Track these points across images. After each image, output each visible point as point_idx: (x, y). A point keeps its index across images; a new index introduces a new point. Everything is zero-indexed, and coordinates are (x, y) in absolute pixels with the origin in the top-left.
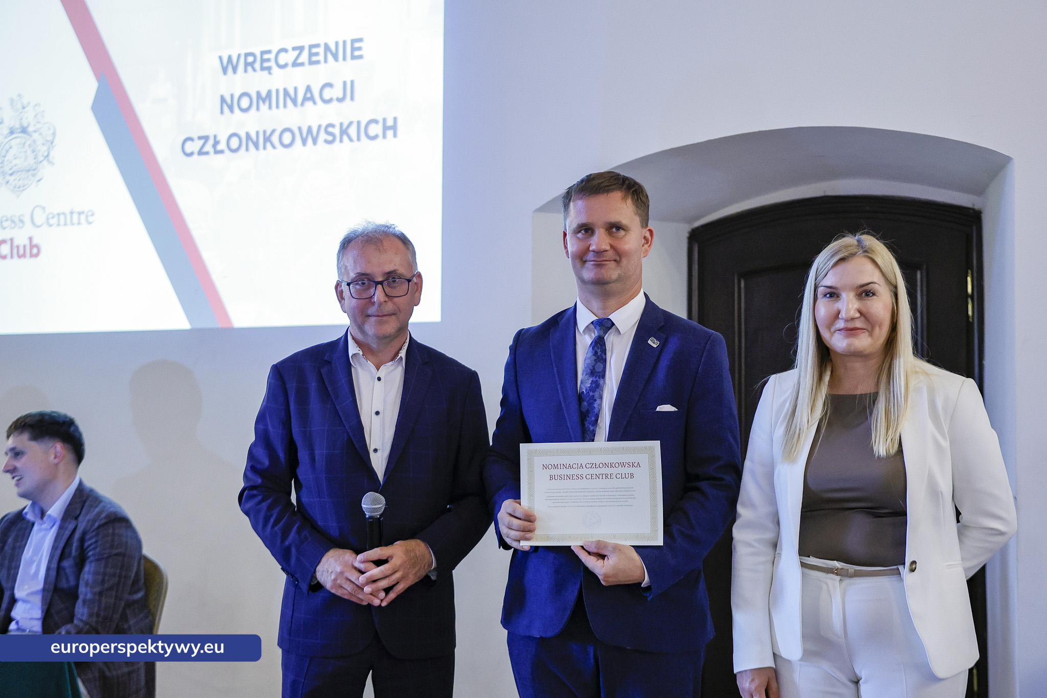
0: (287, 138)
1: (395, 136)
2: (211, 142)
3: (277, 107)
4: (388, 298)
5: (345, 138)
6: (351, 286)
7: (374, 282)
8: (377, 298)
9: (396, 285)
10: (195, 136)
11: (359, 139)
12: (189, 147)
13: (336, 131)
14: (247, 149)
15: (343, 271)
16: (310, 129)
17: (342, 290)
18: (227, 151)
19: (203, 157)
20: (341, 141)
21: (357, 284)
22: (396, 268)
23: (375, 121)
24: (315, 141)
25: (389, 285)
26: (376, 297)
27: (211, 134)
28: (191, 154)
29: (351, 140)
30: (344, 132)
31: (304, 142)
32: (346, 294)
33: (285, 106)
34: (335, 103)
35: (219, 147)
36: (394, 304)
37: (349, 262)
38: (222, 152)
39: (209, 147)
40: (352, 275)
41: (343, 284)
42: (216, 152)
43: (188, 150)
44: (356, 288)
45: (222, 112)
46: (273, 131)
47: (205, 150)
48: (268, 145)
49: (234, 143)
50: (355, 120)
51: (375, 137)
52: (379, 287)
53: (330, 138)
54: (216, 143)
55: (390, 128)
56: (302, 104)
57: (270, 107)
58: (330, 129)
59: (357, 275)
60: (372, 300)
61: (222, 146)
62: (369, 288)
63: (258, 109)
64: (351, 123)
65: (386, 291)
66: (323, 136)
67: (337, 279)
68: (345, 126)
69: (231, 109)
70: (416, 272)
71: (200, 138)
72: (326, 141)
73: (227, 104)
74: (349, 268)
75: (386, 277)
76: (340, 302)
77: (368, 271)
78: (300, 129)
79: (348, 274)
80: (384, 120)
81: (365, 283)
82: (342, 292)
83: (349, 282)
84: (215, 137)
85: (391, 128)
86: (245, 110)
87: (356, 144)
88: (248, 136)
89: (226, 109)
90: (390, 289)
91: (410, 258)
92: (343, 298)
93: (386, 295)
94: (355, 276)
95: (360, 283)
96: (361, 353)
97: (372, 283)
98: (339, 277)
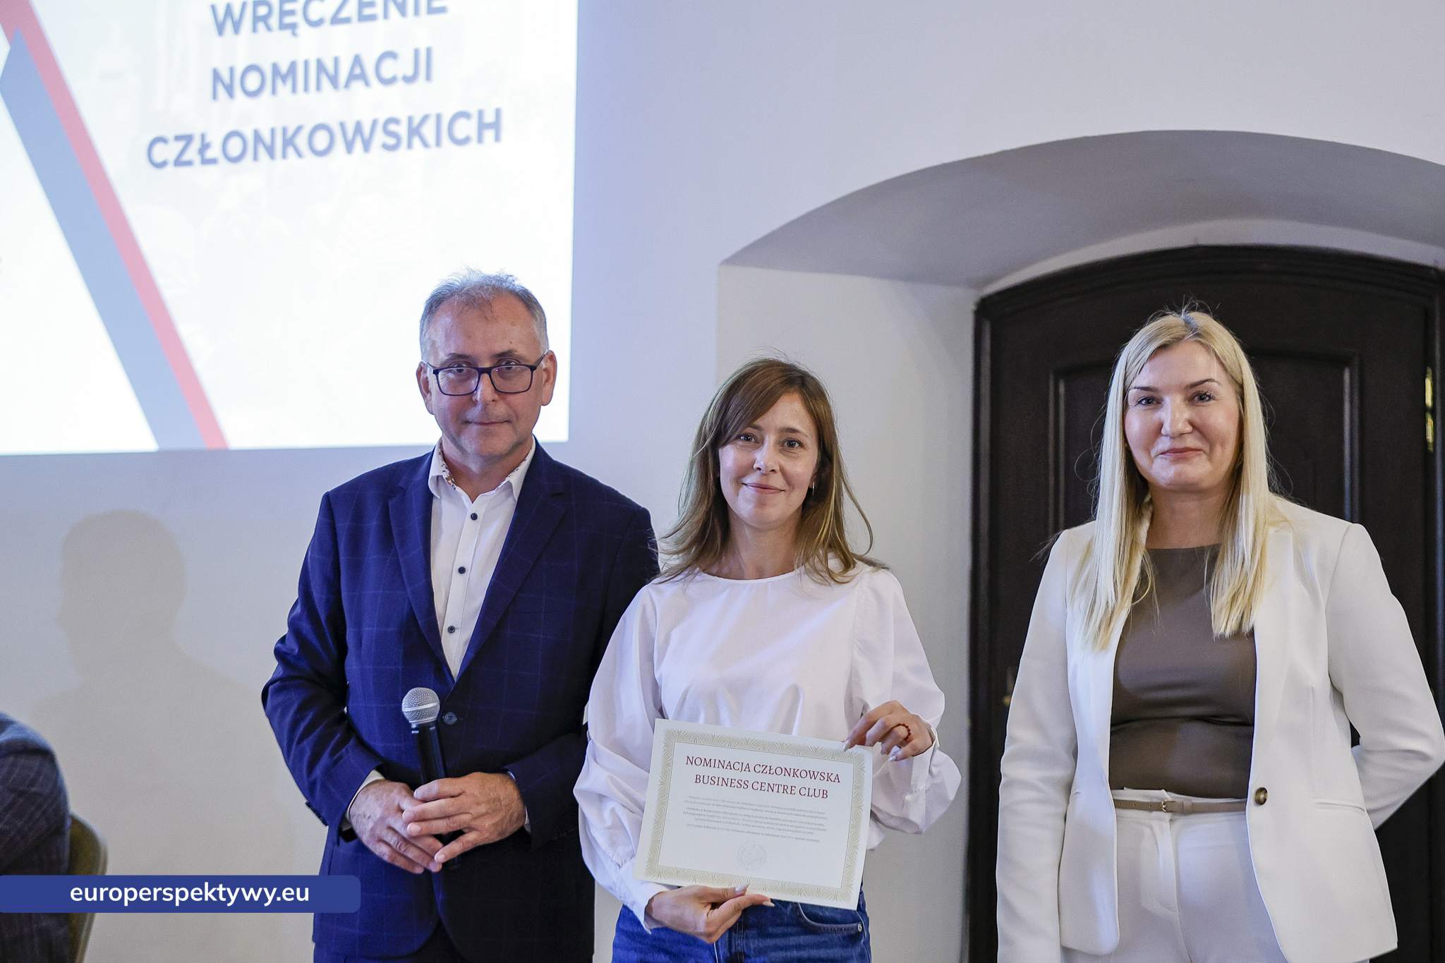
0: (321, 140)
1: (497, 138)
2: (196, 145)
3: (306, 89)
4: (498, 395)
5: (416, 141)
6: (440, 373)
7: (477, 369)
8: (481, 394)
9: (512, 374)
10: (170, 135)
11: (438, 143)
12: (160, 153)
13: (402, 130)
14: (255, 158)
15: (429, 348)
16: (358, 127)
17: (427, 378)
18: (222, 160)
19: (183, 170)
20: (410, 146)
21: (450, 371)
22: (512, 347)
23: (465, 115)
24: (367, 146)
25: (501, 373)
26: (479, 392)
27: (197, 132)
28: (163, 165)
29: (425, 144)
30: (414, 131)
31: (349, 147)
32: (433, 386)
33: (318, 88)
34: (400, 85)
35: (210, 154)
36: (509, 404)
37: (438, 334)
38: (213, 161)
39: (192, 154)
40: (443, 357)
41: (428, 370)
42: (205, 162)
43: (158, 158)
44: (448, 378)
45: (215, 96)
46: (299, 129)
47: (186, 157)
48: (290, 151)
49: (235, 147)
50: (433, 112)
52: (485, 377)
53: (391, 141)
54: (205, 147)
55: (489, 126)
56: (347, 86)
57: (294, 90)
58: (392, 127)
59: (450, 356)
60: (473, 398)
61: (213, 153)
62: (468, 378)
63: (274, 92)
64: (425, 118)
65: (497, 383)
66: (380, 138)
67: (420, 360)
68: (416, 122)
69: (230, 90)
70: (547, 351)
71: (178, 138)
72: (386, 147)
73: (223, 84)
74: (438, 344)
75: (496, 361)
76: (424, 396)
77: (468, 352)
78: (342, 125)
79: (436, 355)
80: (481, 113)
81: (463, 370)
83: (438, 366)
84: (203, 136)
85: (491, 126)
86: (253, 94)
87: (434, 150)
88: (258, 137)
89: (221, 91)
90: (501, 380)
91: (536, 330)
92: (428, 391)
93: (496, 390)
94: (446, 358)
95: (455, 369)
96: (445, 475)
97: (473, 370)
98: (422, 358)
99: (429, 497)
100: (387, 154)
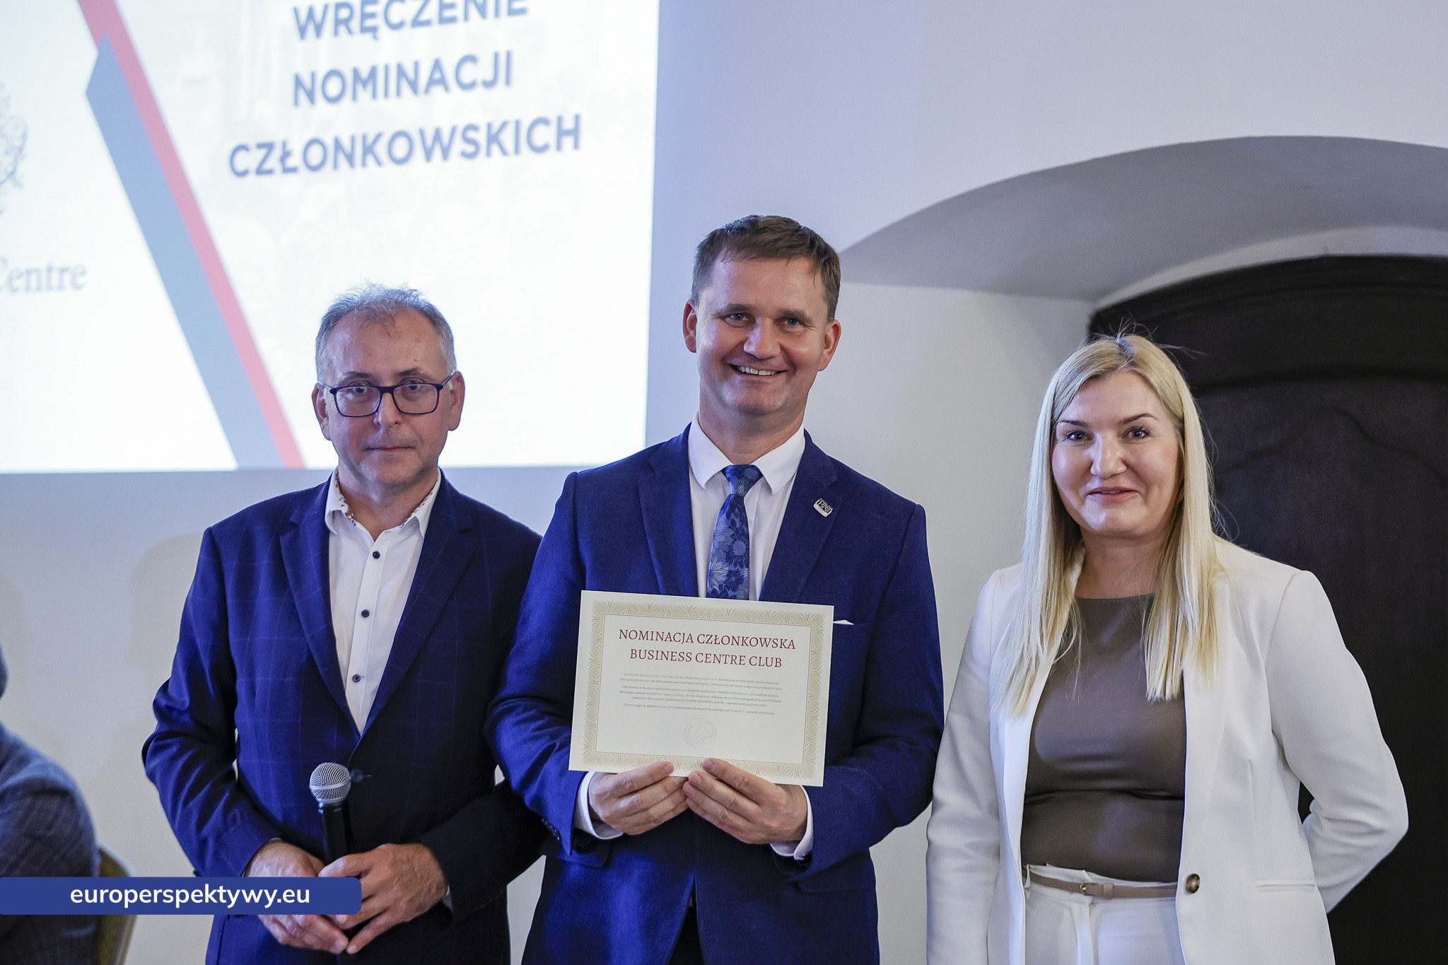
0: (401, 148)
1: (576, 146)
2: (277, 153)
3: (386, 94)
4: (402, 417)
5: (495, 149)
6: (338, 394)
7: (379, 388)
8: (383, 417)
9: (418, 394)
10: (252, 143)
11: (517, 151)
12: (242, 162)
13: (481, 137)
14: (336, 166)
15: (325, 367)
16: (438, 135)
17: (324, 401)
18: (303, 171)
19: (264, 179)
20: (488, 154)
21: (349, 391)
22: (417, 365)
23: (543, 121)
25: (405, 395)
26: (380, 414)
27: (277, 138)
28: (243, 174)
29: (504, 152)
30: (493, 138)
31: (428, 155)
32: (330, 408)
33: (398, 93)
34: (480, 90)
35: (291, 162)
36: (413, 428)
37: (336, 352)
38: (294, 170)
39: (273, 162)
40: (340, 376)
41: (325, 390)
42: (287, 170)
43: (240, 167)
44: (347, 399)
45: (296, 103)
46: (379, 136)
47: (267, 166)
48: (370, 159)
49: (315, 155)
50: (511, 117)
51: (543, 149)
52: (387, 396)
53: (470, 149)
54: (286, 155)
55: (568, 133)
56: (427, 91)
57: (374, 96)
58: (471, 134)
59: (348, 376)
60: (375, 420)
61: (294, 161)
62: (369, 399)
63: (354, 97)
64: (504, 125)
65: (400, 404)
66: (459, 146)
67: (316, 382)
68: (495, 128)
69: (311, 96)
70: (454, 371)
71: (260, 146)
72: (464, 155)
73: (304, 89)
74: (335, 363)
75: (399, 381)
76: (320, 421)
77: (368, 370)
78: (422, 133)
79: (334, 373)
80: (560, 120)
81: (364, 390)
82: (323, 404)
83: (335, 387)
84: (284, 144)
85: (570, 132)
86: (333, 100)
87: (512, 159)
88: (338, 145)
89: (303, 97)
90: (406, 402)
91: (443, 348)
92: (325, 415)
93: (400, 411)
94: (345, 377)
95: (354, 388)
96: (345, 509)
97: (374, 389)
98: (318, 379)
99: (325, 533)
100: (466, 162)
